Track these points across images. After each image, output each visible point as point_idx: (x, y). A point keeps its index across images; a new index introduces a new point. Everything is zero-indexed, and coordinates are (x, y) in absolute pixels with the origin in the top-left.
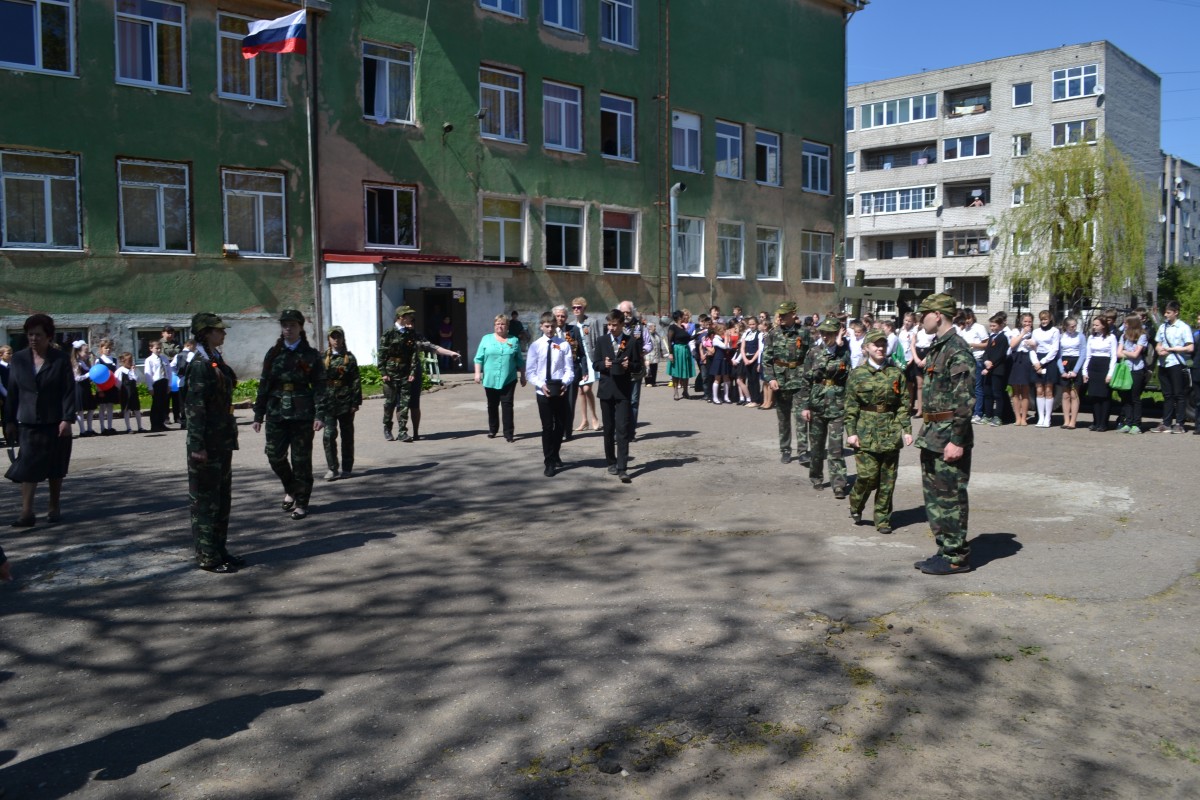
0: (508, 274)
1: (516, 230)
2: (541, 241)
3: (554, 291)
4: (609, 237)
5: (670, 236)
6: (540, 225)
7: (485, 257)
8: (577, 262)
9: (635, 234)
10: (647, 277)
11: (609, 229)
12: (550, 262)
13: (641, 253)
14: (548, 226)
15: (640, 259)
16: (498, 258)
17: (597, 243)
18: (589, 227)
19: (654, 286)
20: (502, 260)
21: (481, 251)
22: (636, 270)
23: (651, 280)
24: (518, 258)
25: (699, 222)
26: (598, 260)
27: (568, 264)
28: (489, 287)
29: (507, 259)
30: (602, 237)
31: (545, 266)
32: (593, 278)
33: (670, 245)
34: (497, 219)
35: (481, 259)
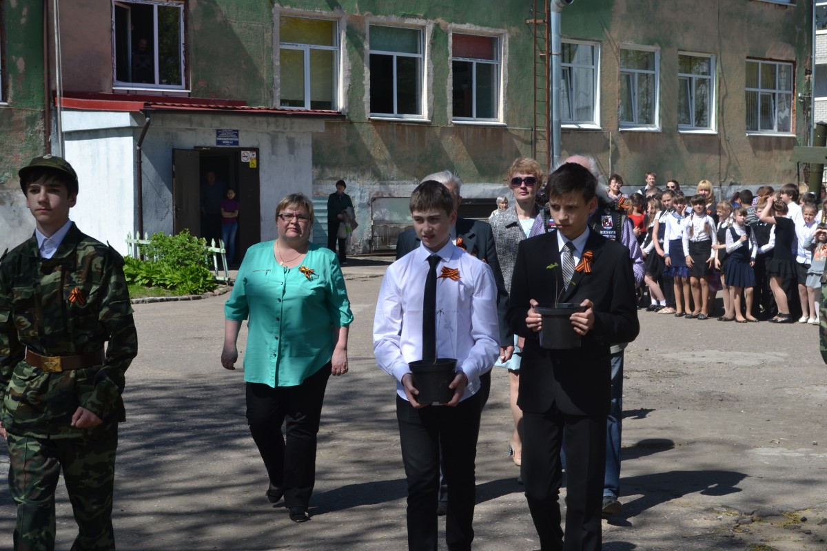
0: (319, 127)
1: (327, 63)
2: (363, 78)
3: (381, 151)
4: (461, 70)
5: (549, 69)
6: (362, 55)
7: (283, 102)
8: (415, 109)
9: (498, 67)
10: (517, 129)
11: (461, 59)
12: (374, 109)
13: (507, 94)
14: (372, 56)
15: (505, 103)
16: (302, 104)
17: (445, 80)
18: (431, 57)
19: (526, 142)
20: (308, 107)
21: (278, 94)
22: (500, 120)
23: (522, 134)
24: (330, 104)
25: (593, 47)
26: (445, 106)
27: (402, 111)
28: (292, 146)
29: (315, 105)
30: (451, 70)
31: (368, 115)
32: (438, 131)
33: (549, 82)
34: (300, 47)
35: (277, 104)
